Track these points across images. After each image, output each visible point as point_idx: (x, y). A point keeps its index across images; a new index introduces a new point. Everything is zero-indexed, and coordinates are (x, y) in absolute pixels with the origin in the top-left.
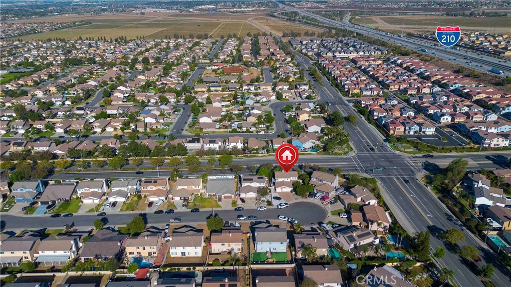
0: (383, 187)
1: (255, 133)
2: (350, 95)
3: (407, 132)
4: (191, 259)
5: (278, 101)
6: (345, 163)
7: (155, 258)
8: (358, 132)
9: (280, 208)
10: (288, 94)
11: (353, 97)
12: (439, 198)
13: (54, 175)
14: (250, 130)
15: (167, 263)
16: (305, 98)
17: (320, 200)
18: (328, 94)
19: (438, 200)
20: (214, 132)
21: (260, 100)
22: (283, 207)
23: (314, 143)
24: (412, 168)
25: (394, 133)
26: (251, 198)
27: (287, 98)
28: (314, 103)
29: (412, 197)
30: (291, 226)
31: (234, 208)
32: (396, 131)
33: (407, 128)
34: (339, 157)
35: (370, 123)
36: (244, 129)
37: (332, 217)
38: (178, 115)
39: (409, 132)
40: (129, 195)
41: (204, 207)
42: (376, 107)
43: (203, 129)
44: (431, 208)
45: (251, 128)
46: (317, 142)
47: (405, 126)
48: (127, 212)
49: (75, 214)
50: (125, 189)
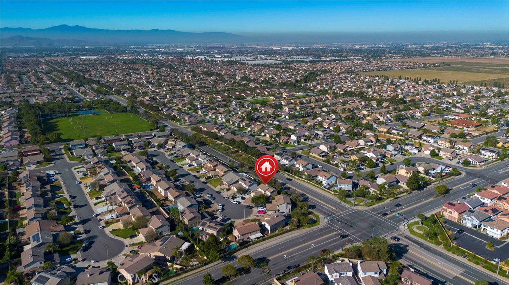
4: (160, 195)
5: (430, 157)
6: (334, 209)
10: (446, 153)
21: (408, 150)
26: (234, 192)
27: (444, 157)
32: (448, 214)
36: (335, 162)
41: (211, 184)
42: (495, 192)
43: (311, 152)
48: (188, 171)
49: (176, 163)
50: (202, 160)
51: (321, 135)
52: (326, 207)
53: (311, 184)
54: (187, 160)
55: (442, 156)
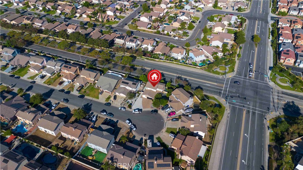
0: (228, 117)
1: (172, 36)
2: (277, 13)
3: (297, 64)
4: (49, 136)
5: (213, 9)
6: (216, 84)
7: (32, 127)
8: (253, 54)
9: (134, 113)
11: (278, 14)
12: (269, 146)
13: (33, 45)
14: (170, 34)
15: (34, 135)
16: (237, 10)
17: (167, 115)
18: (260, 8)
19: (267, 147)
20: (144, 31)
21: (198, 6)
22: (136, 112)
23: (207, 57)
24: (272, 104)
25: (284, 63)
26: (122, 98)
27: (222, 7)
28: (238, 17)
29: (244, 137)
30: (129, 132)
31: (105, 102)
32: (286, 61)
33: (299, 61)
34: (216, 76)
35: (272, 46)
36: (166, 32)
37: (164, 134)
38: (133, 10)
39: (299, 65)
40: (56, 72)
41: (88, 95)
42: (287, 32)
43: (138, 26)
44: (253, 154)
45: (170, 32)
46: (211, 56)
47: (297, 59)
48: (46, 85)
49: (21, 78)
50: (53, 68)
51: (128, 5)
52: (209, 85)
53: (173, 63)
54: (31, 70)
55: (219, 6)
